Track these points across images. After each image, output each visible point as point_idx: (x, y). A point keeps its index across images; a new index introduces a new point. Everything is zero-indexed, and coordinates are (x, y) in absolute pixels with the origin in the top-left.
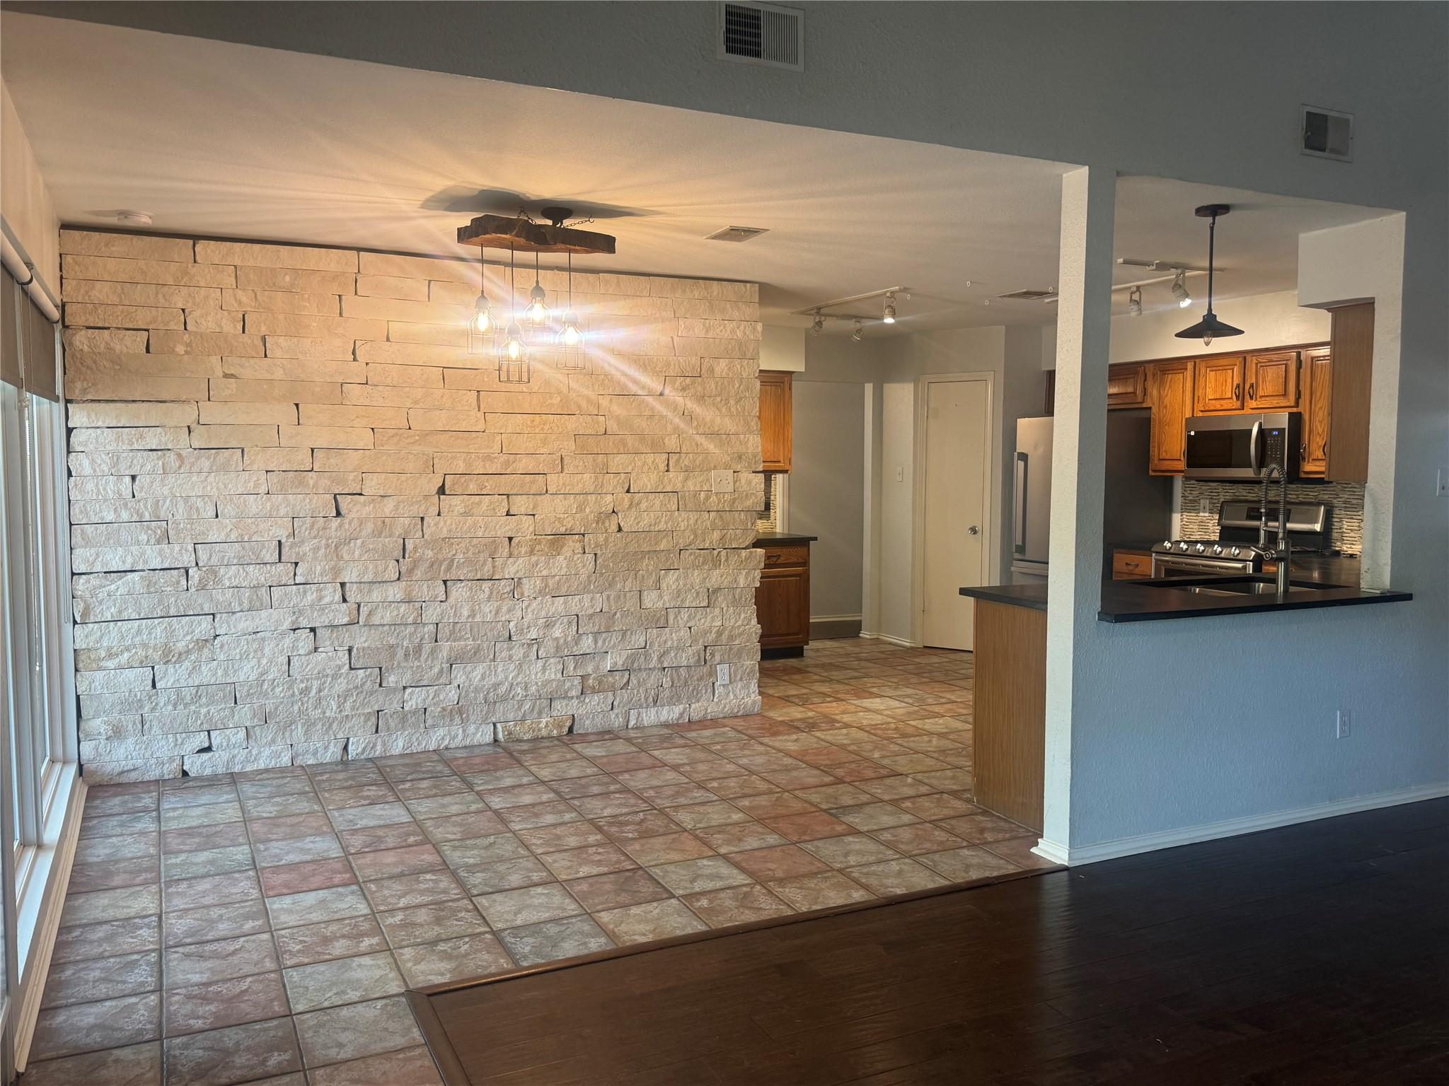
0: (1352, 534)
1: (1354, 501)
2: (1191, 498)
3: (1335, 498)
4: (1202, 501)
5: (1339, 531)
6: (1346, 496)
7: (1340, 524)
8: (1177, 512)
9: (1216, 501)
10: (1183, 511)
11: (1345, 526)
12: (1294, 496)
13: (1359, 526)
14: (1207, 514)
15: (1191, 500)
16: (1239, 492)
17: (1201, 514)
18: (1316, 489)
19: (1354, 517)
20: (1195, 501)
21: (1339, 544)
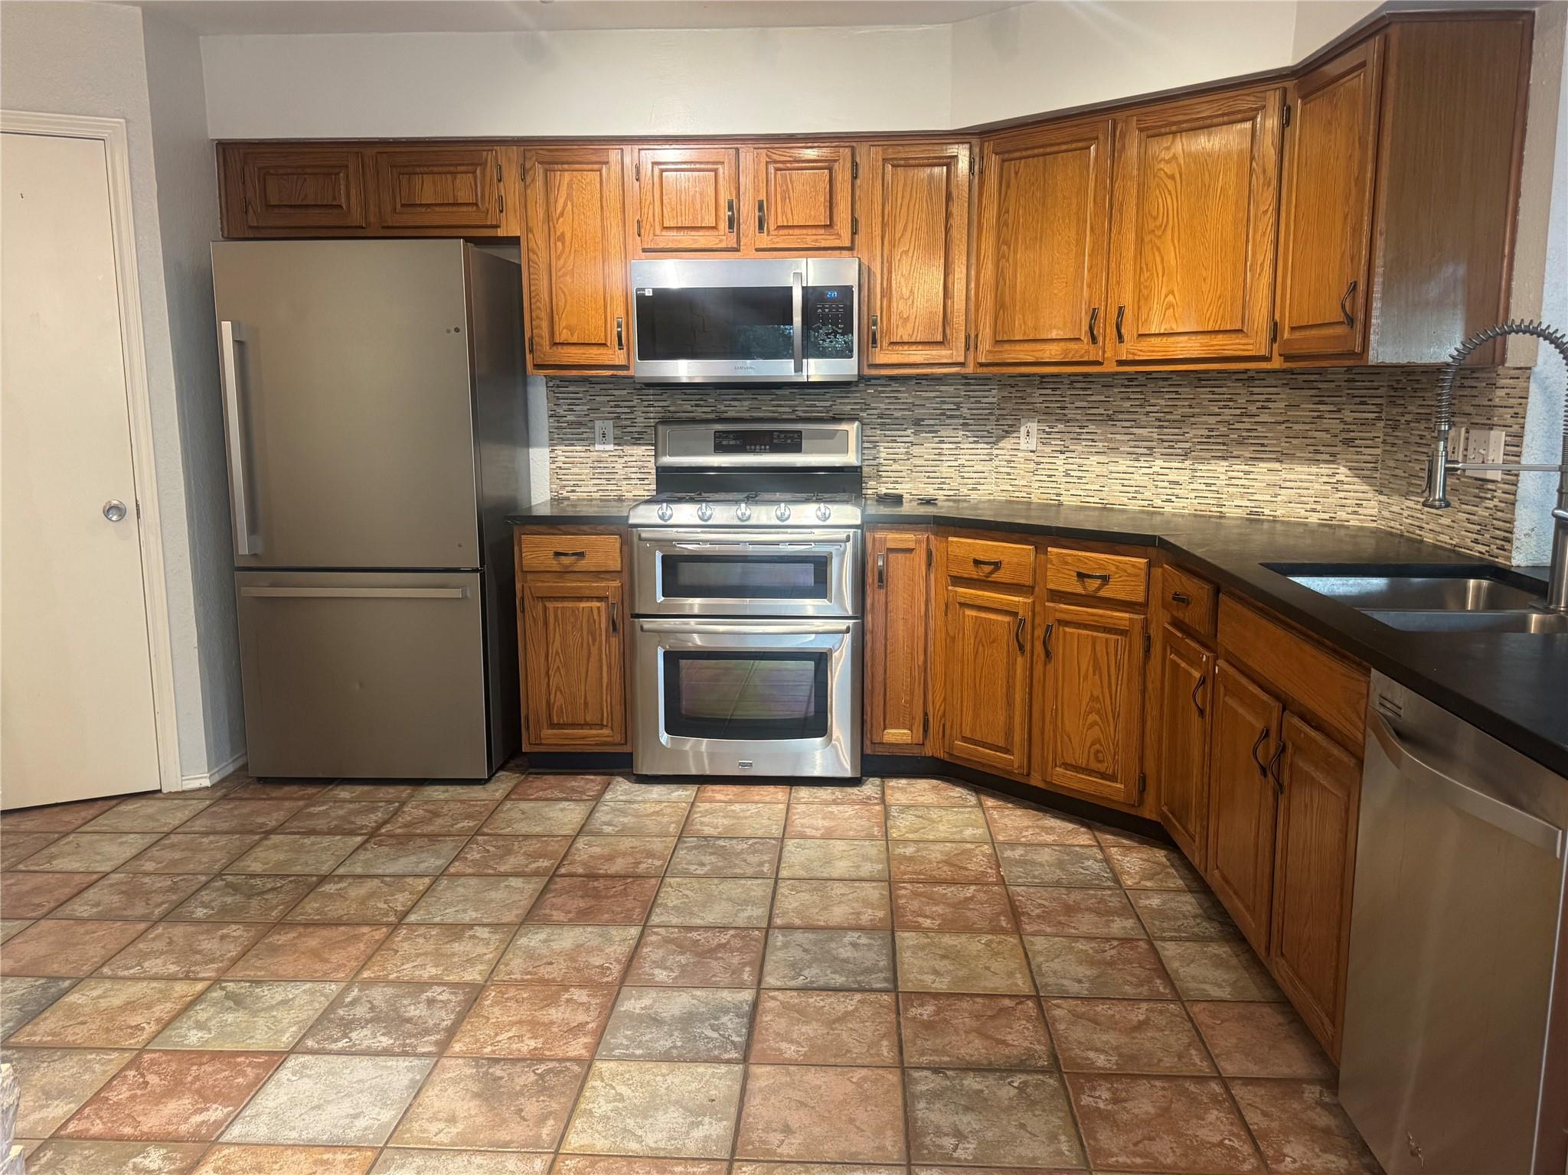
0: (896, 467)
1: (898, 414)
2: (569, 418)
3: (862, 410)
4: (598, 424)
5: (872, 462)
6: (883, 406)
7: (874, 451)
8: (538, 445)
9: (628, 423)
10: (553, 442)
11: (883, 455)
12: (787, 410)
13: (907, 453)
14: (611, 447)
15: (572, 423)
16: (675, 405)
17: (598, 447)
18: (828, 396)
19: (899, 439)
20: (580, 424)
21: (872, 483)
